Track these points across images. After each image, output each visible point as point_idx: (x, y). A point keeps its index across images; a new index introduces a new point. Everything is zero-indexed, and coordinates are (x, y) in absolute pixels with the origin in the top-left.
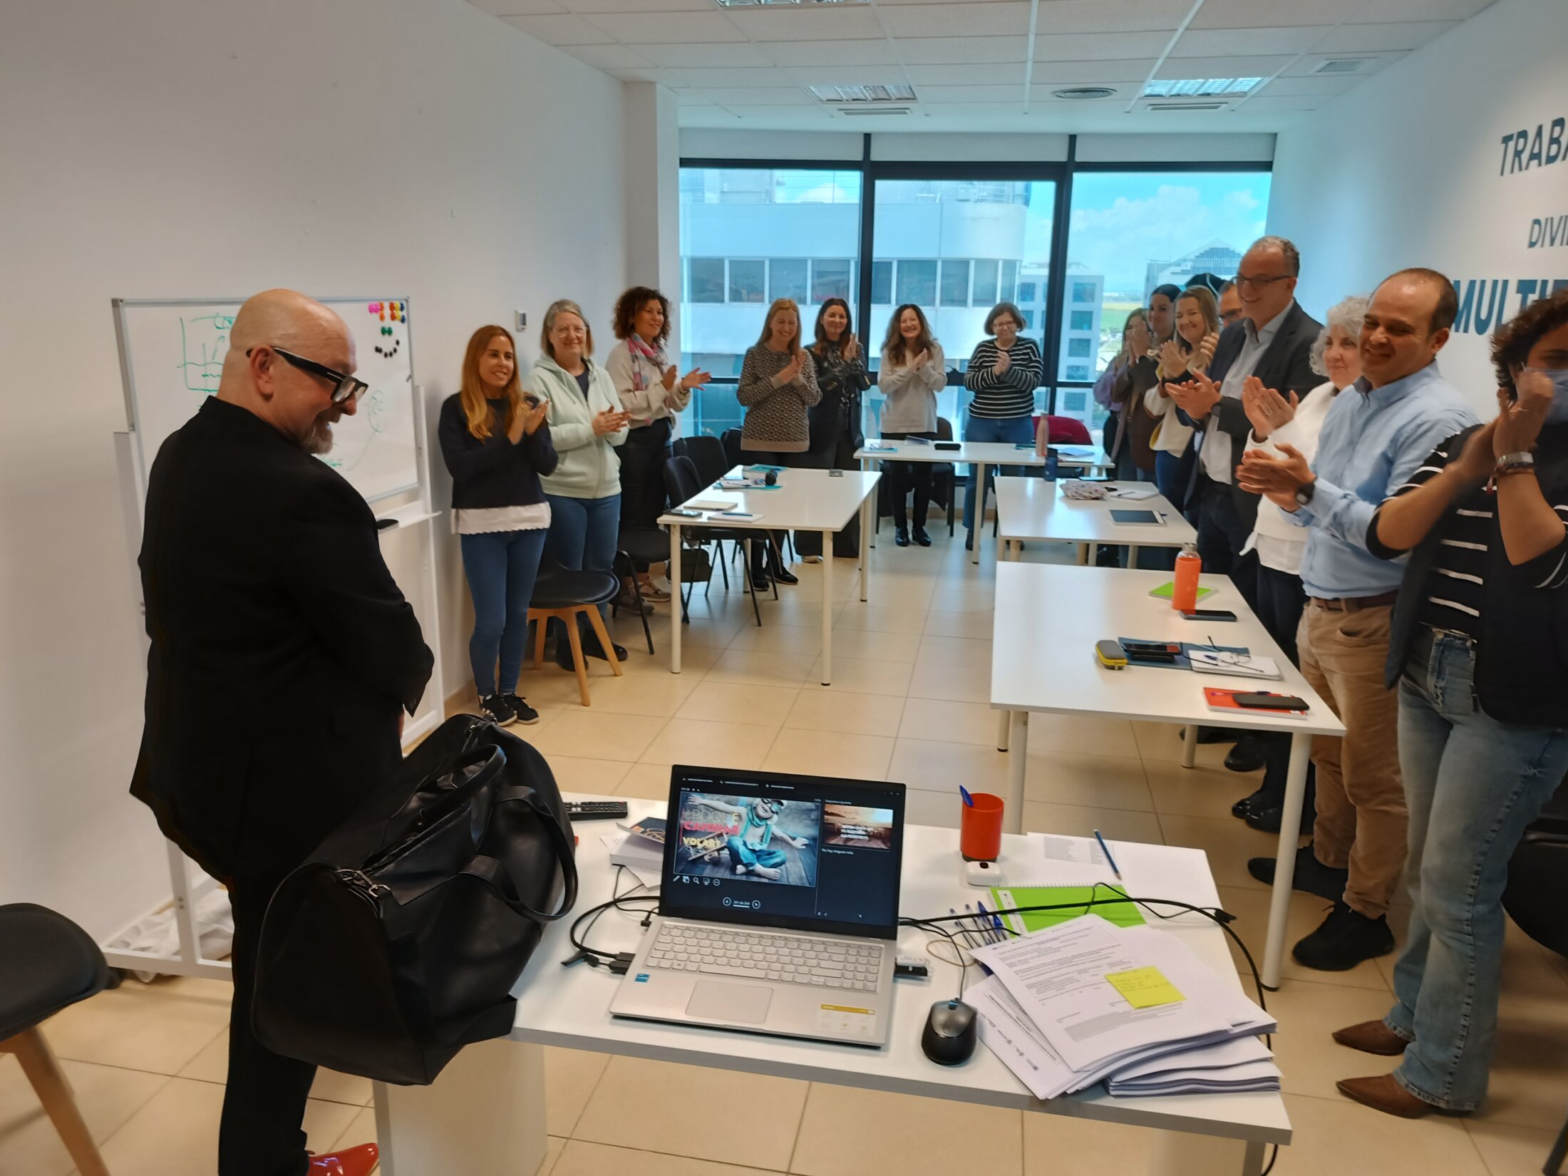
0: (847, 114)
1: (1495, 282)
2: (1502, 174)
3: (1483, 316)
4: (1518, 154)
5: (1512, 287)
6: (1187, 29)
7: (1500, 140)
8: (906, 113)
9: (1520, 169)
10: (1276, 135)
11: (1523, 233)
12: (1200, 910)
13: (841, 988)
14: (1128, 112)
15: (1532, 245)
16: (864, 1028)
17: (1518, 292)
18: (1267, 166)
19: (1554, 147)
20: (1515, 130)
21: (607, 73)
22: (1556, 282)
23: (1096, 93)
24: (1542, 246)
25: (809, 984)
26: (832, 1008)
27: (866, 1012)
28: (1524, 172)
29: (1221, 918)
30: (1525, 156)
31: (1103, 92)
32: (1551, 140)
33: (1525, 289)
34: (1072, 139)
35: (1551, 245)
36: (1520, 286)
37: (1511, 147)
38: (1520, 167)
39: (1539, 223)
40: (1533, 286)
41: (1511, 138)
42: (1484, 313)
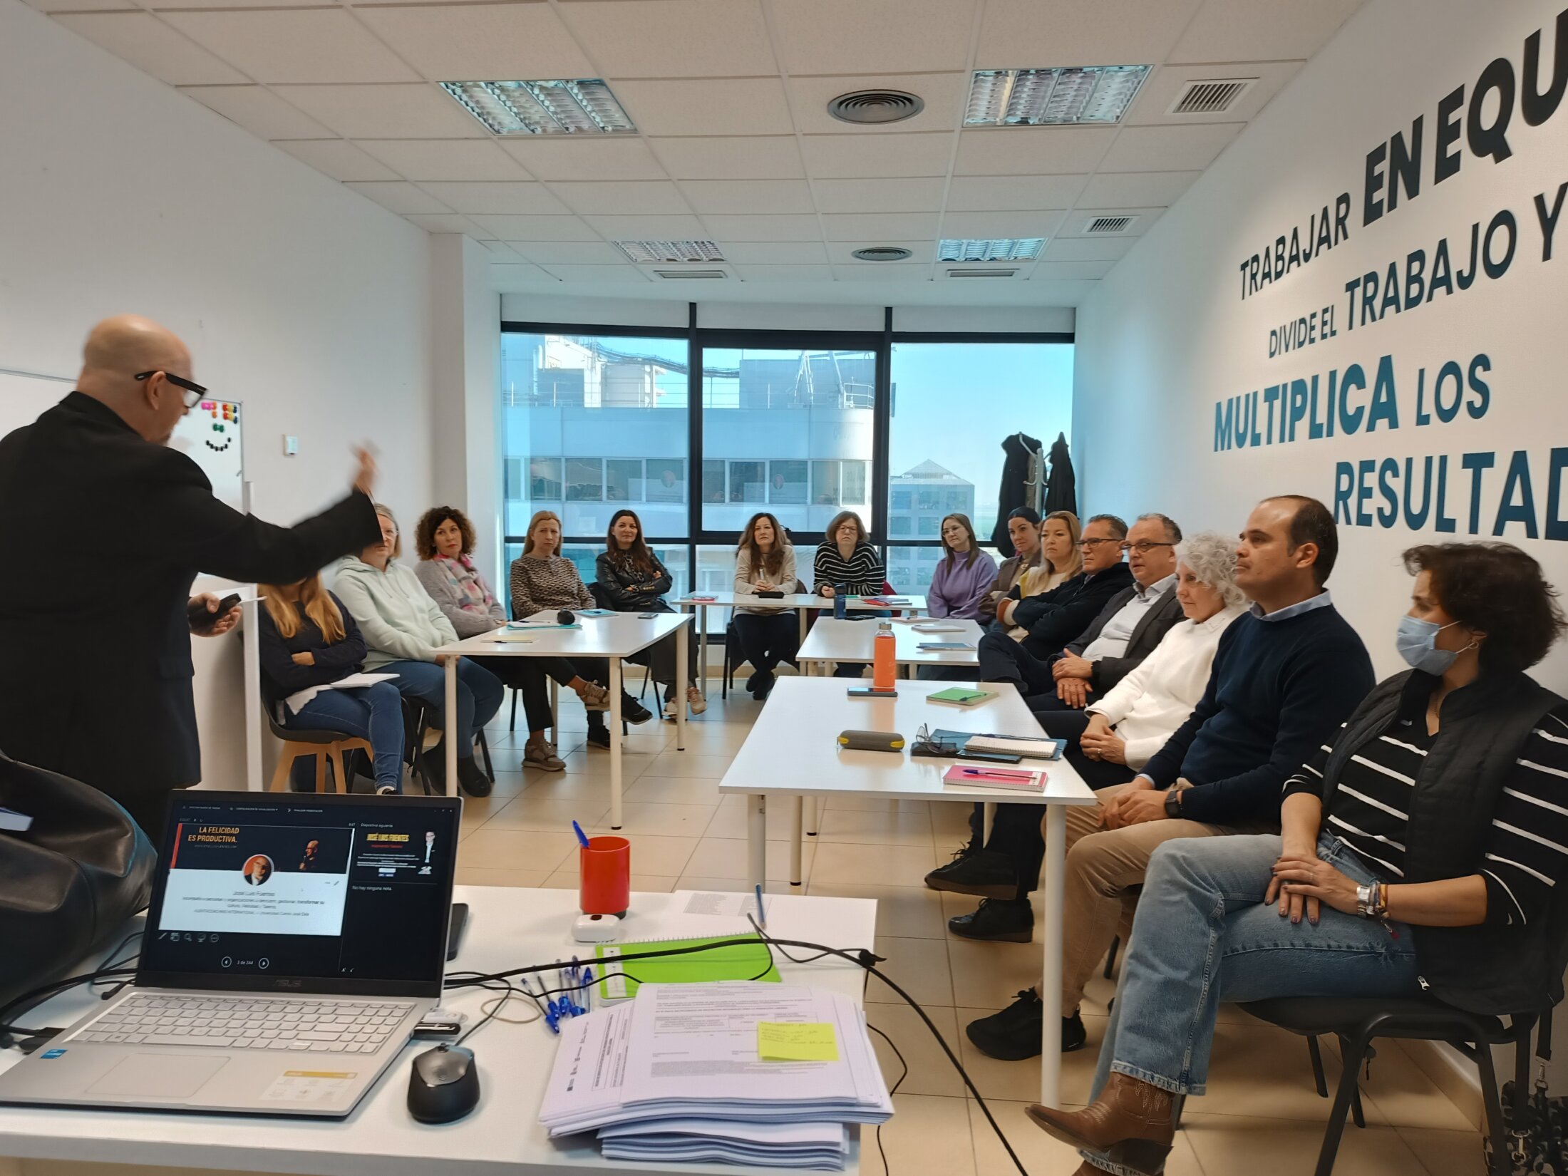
0: (664, 277)
1: (1247, 396)
2: (1243, 298)
3: (1241, 430)
4: (1253, 276)
5: (1261, 397)
6: (953, 176)
7: (1239, 268)
8: (721, 277)
9: (1257, 290)
10: (1075, 308)
11: (1264, 342)
12: (840, 953)
13: (329, 1051)
14: (932, 280)
15: (1272, 355)
16: (330, 1094)
17: (1265, 402)
18: (1069, 338)
19: (1280, 263)
20: (1249, 257)
21: (407, 219)
22: (1294, 383)
23: (893, 254)
24: (1280, 354)
25: (287, 1049)
26: (300, 1074)
27: (343, 1076)
28: (1260, 291)
29: (866, 960)
30: (1259, 277)
31: (900, 253)
32: (1280, 258)
33: (1271, 394)
34: (889, 311)
35: (1287, 351)
36: (1266, 395)
37: (1248, 273)
38: (1257, 288)
39: (1275, 333)
40: (1276, 392)
41: (1246, 265)
42: (1241, 426)
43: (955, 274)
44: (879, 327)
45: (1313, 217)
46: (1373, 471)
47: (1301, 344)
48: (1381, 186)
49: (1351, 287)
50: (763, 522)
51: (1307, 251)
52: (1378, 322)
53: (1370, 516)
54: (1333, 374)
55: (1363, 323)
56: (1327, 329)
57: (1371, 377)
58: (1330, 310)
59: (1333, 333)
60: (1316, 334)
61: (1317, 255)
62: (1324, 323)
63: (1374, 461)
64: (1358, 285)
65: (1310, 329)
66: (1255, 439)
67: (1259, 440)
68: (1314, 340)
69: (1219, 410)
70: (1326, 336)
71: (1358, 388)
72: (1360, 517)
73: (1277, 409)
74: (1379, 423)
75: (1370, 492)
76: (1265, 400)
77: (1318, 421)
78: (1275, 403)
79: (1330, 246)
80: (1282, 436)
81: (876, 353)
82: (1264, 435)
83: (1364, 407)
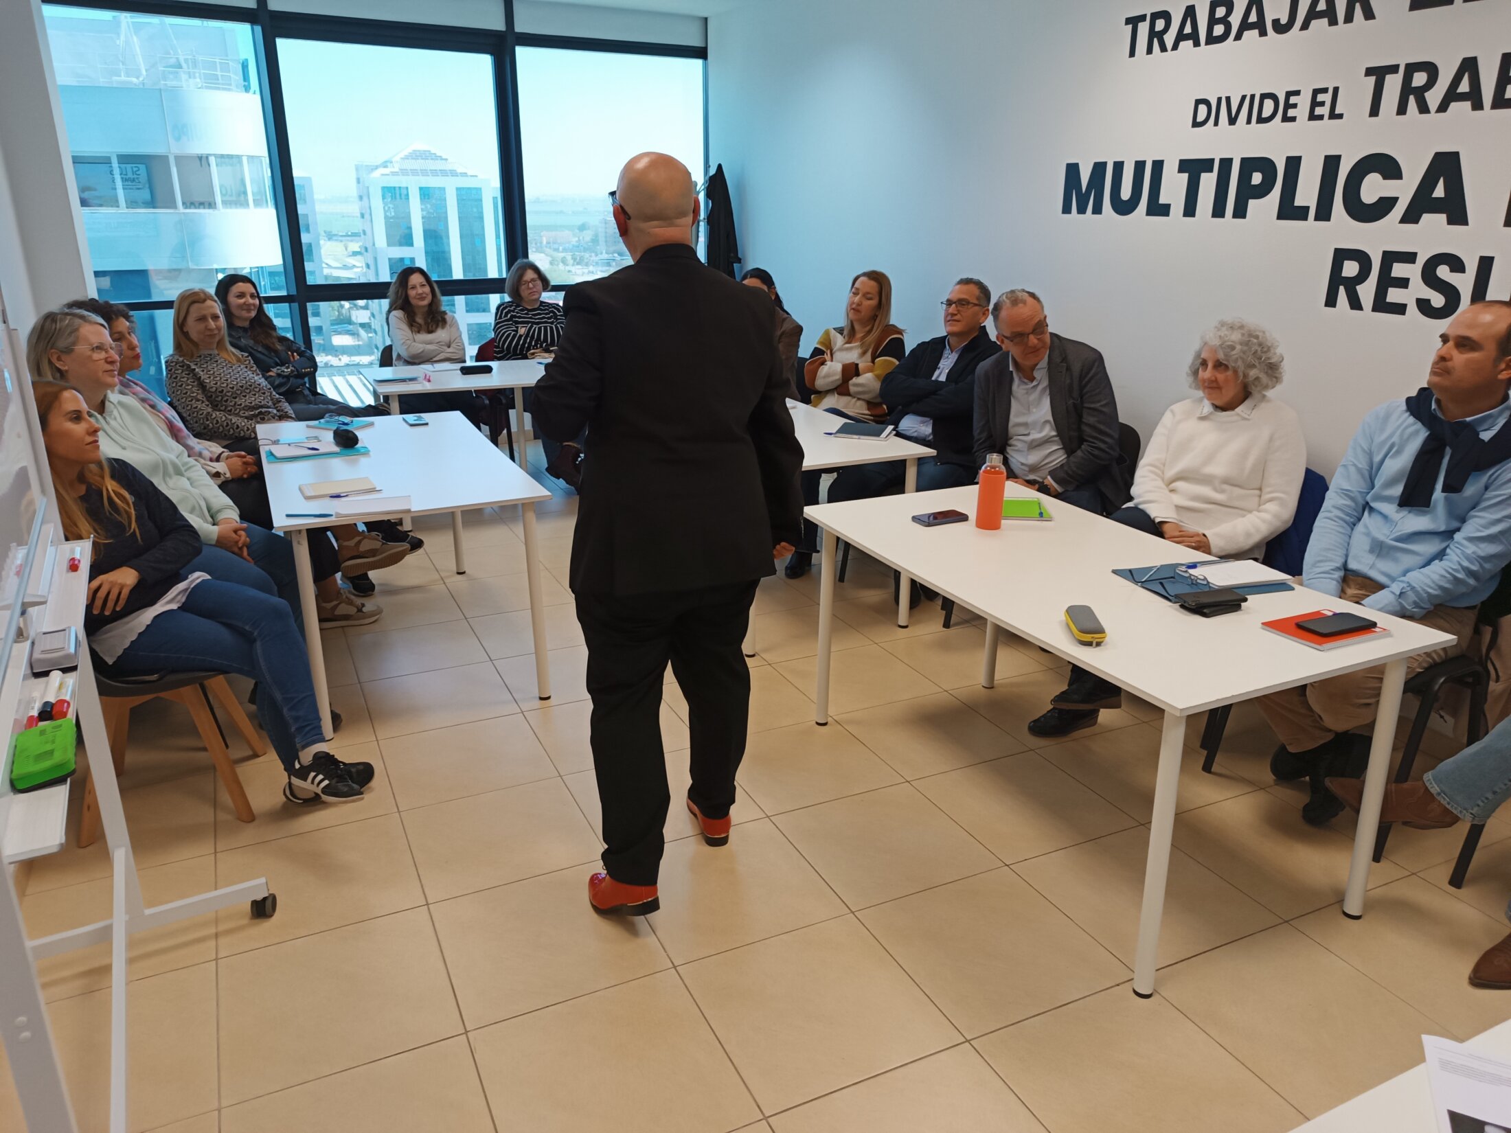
1: (1140, 166)
2: (1132, 54)
3: (1126, 197)
4: (1156, 36)
5: (1171, 166)
7: (1122, 21)
9: (1163, 50)
10: (706, 19)
11: (1179, 113)
15: (1196, 124)
17: (1181, 172)
18: (700, 53)
19: (1219, 30)
20: (1147, 11)
22: (1243, 160)
24: (1216, 124)
28: (1172, 53)
30: (1169, 38)
32: (1212, 21)
33: (1193, 168)
34: (509, 4)
35: (1232, 121)
36: (1185, 166)
37: (1144, 28)
38: (1163, 48)
39: (1206, 102)
40: (1206, 165)
41: (1142, 18)
42: (1126, 193)
44: (499, 25)
46: (1414, 262)
47: (1261, 120)
49: (1379, 73)
50: (416, 279)
51: (1284, 21)
52: (1433, 116)
53: (1405, 306)
54: (1332, 163)
55: (1402, 110)
56: (1324, 111)
57: (1414, 172)
58: (1331, 91)
59: (1334, 115)
60: (1300, 113)
61: (1305, 26)
62: (1315, 104)
63: (1415, 254)
64: (1397, 72)
65: (1285, 108)
66: (1158, 209)
67: (1164, 210)
68: (1293, 119)
69: (1072, 171)
70: (1321, 117)
71: (1385, 178)
72: (1381, 305)
73: (1208, 182)
74: (1426, 218)
75: (1403, 283)
76: (1181, 170)
77: (1298, 203)
78: (1204, 176)
79: (1333, 22)
80: (1218, 211)
81: (493, 57)
82: (1178, 207)
83: (1396, 199)
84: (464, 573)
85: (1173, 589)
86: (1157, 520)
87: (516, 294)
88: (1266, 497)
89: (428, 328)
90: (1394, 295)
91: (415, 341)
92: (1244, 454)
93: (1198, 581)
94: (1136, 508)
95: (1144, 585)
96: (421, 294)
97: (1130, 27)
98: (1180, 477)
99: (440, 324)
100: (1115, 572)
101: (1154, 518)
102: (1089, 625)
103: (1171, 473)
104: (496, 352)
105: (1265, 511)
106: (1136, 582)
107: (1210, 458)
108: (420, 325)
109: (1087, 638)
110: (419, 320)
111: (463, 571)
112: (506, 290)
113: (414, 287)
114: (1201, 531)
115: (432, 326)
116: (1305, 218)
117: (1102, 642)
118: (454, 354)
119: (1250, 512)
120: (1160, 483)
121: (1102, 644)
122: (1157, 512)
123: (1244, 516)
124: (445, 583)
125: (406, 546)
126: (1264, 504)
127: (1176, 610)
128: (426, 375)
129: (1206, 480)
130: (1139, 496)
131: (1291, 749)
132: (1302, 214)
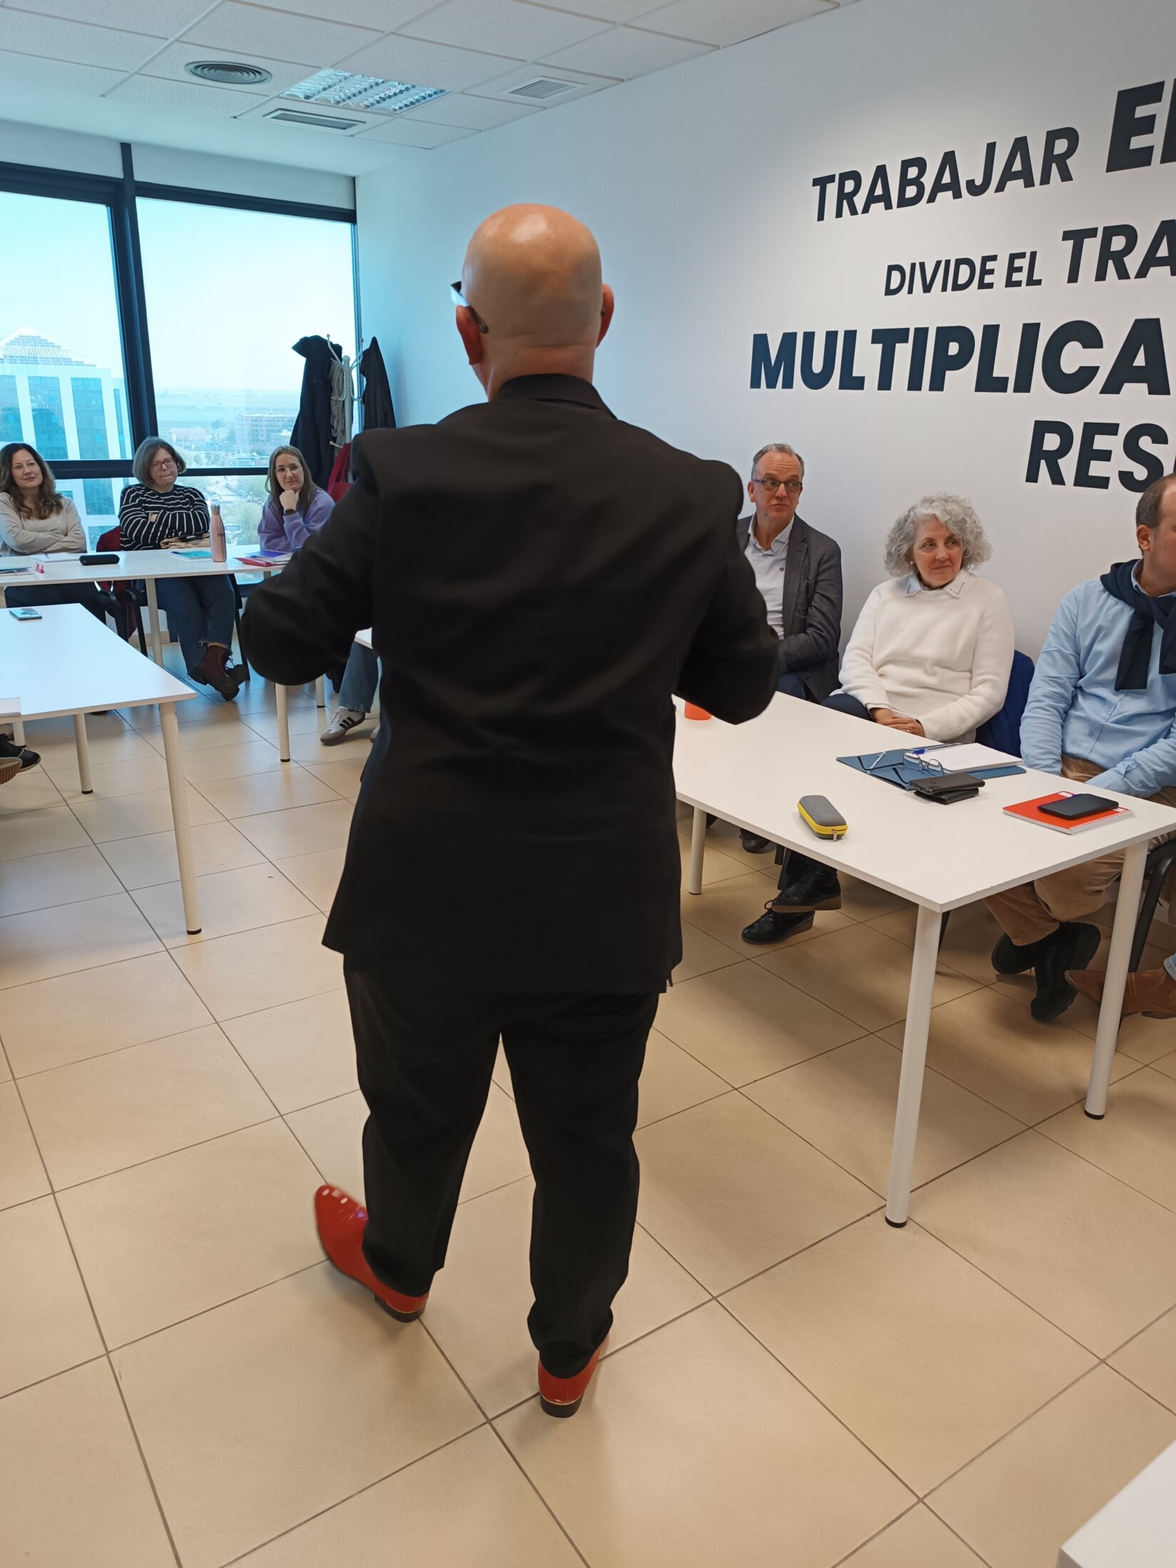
1: (831, 337)
2: (821, 217)
3: (817, 370)
4: (845, 198)
5: (864, 337)
7: (809, 183)
9: (854, 213)
10: (354, 179)
11: (872, 280)
14: (235, 117)
15: (889, 292)
17: (875, 343)
18: (349, 216)
19: (911, 191)
20: (836, 171)
22: (939, 330)
24: (910, 291)
28: (863, 216)
30: (860, 201)
31: (256, 75)
32: (905, 182)
33: (887, 338)
34: (126, 148)
35: (927, 288)
36: (878, 336)
37: (832, 189)
38: (853, 211)
39: (899, 268)
40: (901, 335)
41: (831, 179)
42: (817, 366)
43: (286, 116)
44: (116, 172)
45: (991, 148)
46: (1116, 433)
47: (956, 287)
48: (1150, 130)
49: (1077, 237)
50: (21, 456)
51: (978, 182)
52: (1133, 281)
53: (1108, 479)
54: (1030, 332)
55: (1101, 275)
56: (1021, 276)
57: (1114, 340)
58: (1028, 256)
59: (1032, 282)
60: (999, 278)
61: (1000, 189)
62: (1012, 269)
63: (1117, 426)
64: (1096, 236)
65: (981, 273)
66: (852, 382)
67: (858, 383)
68: (990, 286)
69: (760, 342)
70: (1018, 284)
71: (1084, 347)
72: (1083, 479)
73: (903, 352)
74: (1127, 387)
75: (1105, 456)
76: (874, 341)
77: (996, 374)
78: (899, 346)
79: (1029, 183)
80: (915, 384)
81: (109, 208)
82: (872, 380)
83: (1097, 368)
84: (91, 792)
85: (907, 776)
86: (870, 707)
87: (146, 475)
88: (977, 679)
89: (40, 513)
90: (1096, 469)
91: (24, 528)
92: (955, 634)
93: (930, 767)
94: (845, 695)
95: (874, 772)
96: (30, 473)
97: (818, 187)
98: (889, 661)
99: (55, 509)
100: (839, 760)
101: (866, 705)
102: (827, 817)
103: (879, 657)
104: (122, 542)
105: (976, 694)
106: (865, 770)
107: (920, 639)
108: (30, 509)
109: (827, 830)
110: (29, 503)
111: (90, 790)
112: (134, 472)
113: (20, 466)
114: (915, 717)
115: (44, 511)
116: (1005, 390)
117: (843, 835)
118: (74, 544)
119: (962, 695)
120: (869, 668)
121: (843, 837)
122: (868, 698)
123: (955, 700)
124: (67, 805)
125: (17, 761)
126: (976, 686)
127: (912, 797)
128: (38, 566)
129: (917, 662)
130: (848, 682)
131: (1017, 943)
132: (1000, 385)
